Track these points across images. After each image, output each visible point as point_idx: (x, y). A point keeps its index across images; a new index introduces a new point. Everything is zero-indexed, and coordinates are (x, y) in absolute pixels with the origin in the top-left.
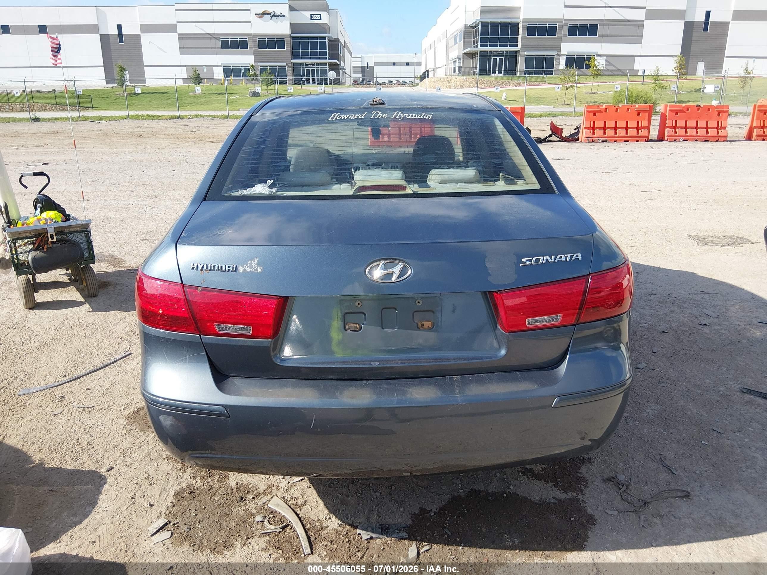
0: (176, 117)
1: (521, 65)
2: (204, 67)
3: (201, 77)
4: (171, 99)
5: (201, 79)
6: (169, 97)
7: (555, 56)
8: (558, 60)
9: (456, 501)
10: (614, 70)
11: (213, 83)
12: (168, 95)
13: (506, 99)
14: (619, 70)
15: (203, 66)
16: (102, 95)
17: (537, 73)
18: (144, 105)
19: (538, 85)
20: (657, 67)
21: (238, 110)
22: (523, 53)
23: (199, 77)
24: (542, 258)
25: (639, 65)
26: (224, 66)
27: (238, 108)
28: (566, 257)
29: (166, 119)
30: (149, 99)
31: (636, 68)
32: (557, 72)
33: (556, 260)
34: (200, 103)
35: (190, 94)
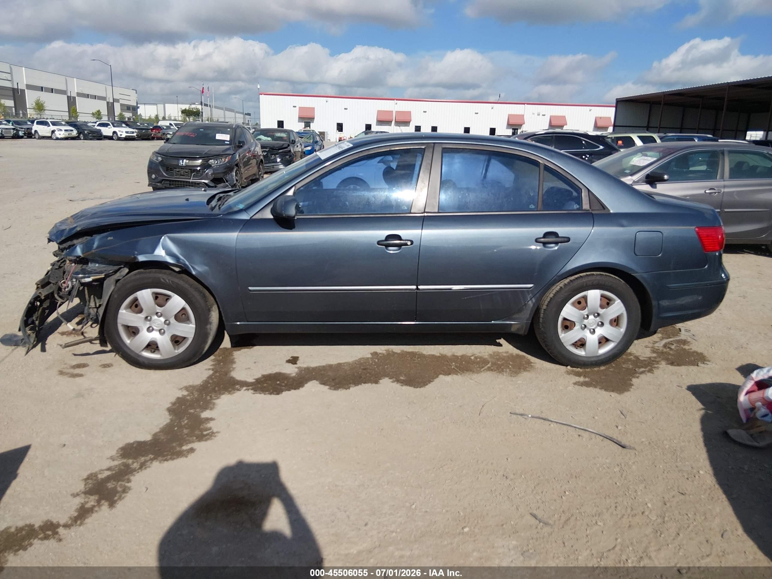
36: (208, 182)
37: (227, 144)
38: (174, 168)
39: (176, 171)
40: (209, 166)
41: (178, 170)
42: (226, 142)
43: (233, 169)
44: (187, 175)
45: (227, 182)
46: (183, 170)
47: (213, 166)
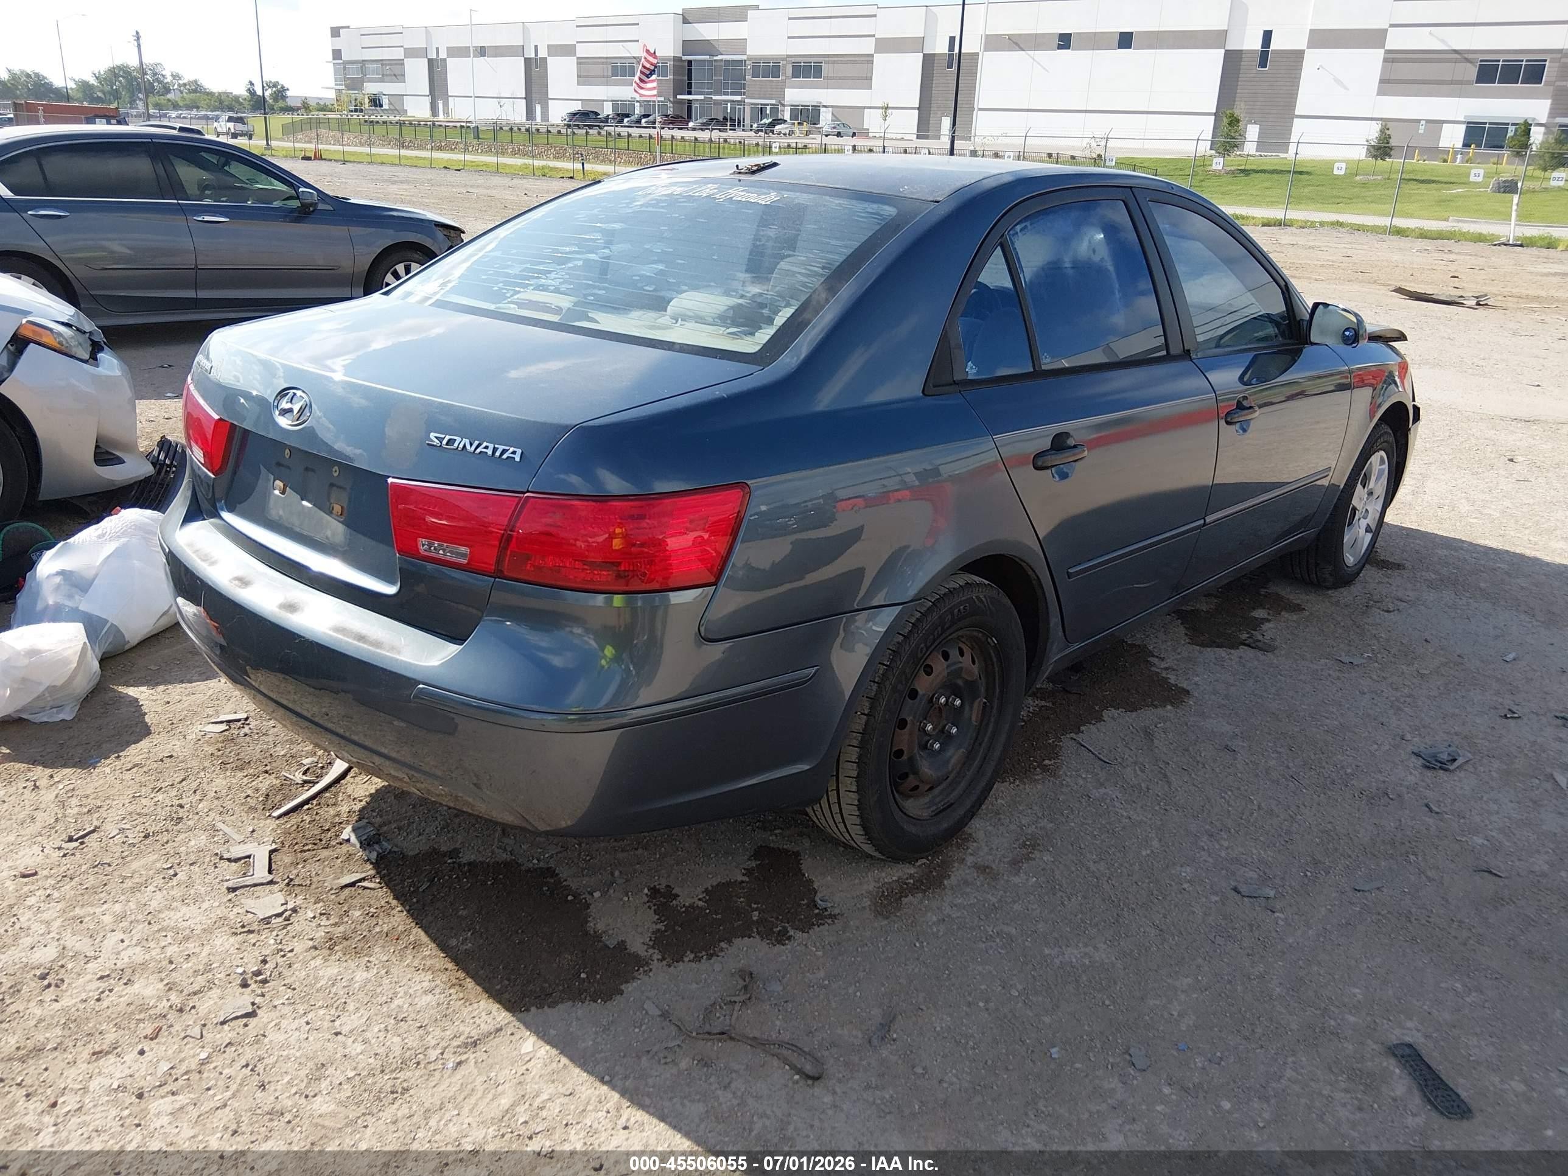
0: (1278, 223)
2: (1423, 122)
3: (1393, 142)
4: (1313, 186)
5: (1391, 149)
6: (1309, 183)
9: (509, 868)
11: (1425, 157)
12: (1311, 177)
15: (1419, 121)
16: (1181, 170)
18: (1252, 195)
21: (1446, 220)
23: (1388, 143)
24: (458, 439)
26: (1468, 123)
27: (1446, 214)
28: (495, 450)
29: (1254, 225)
30: (1267, 184)
33: (478, 451)
34: (1369, 199)
35: (1358, 178)
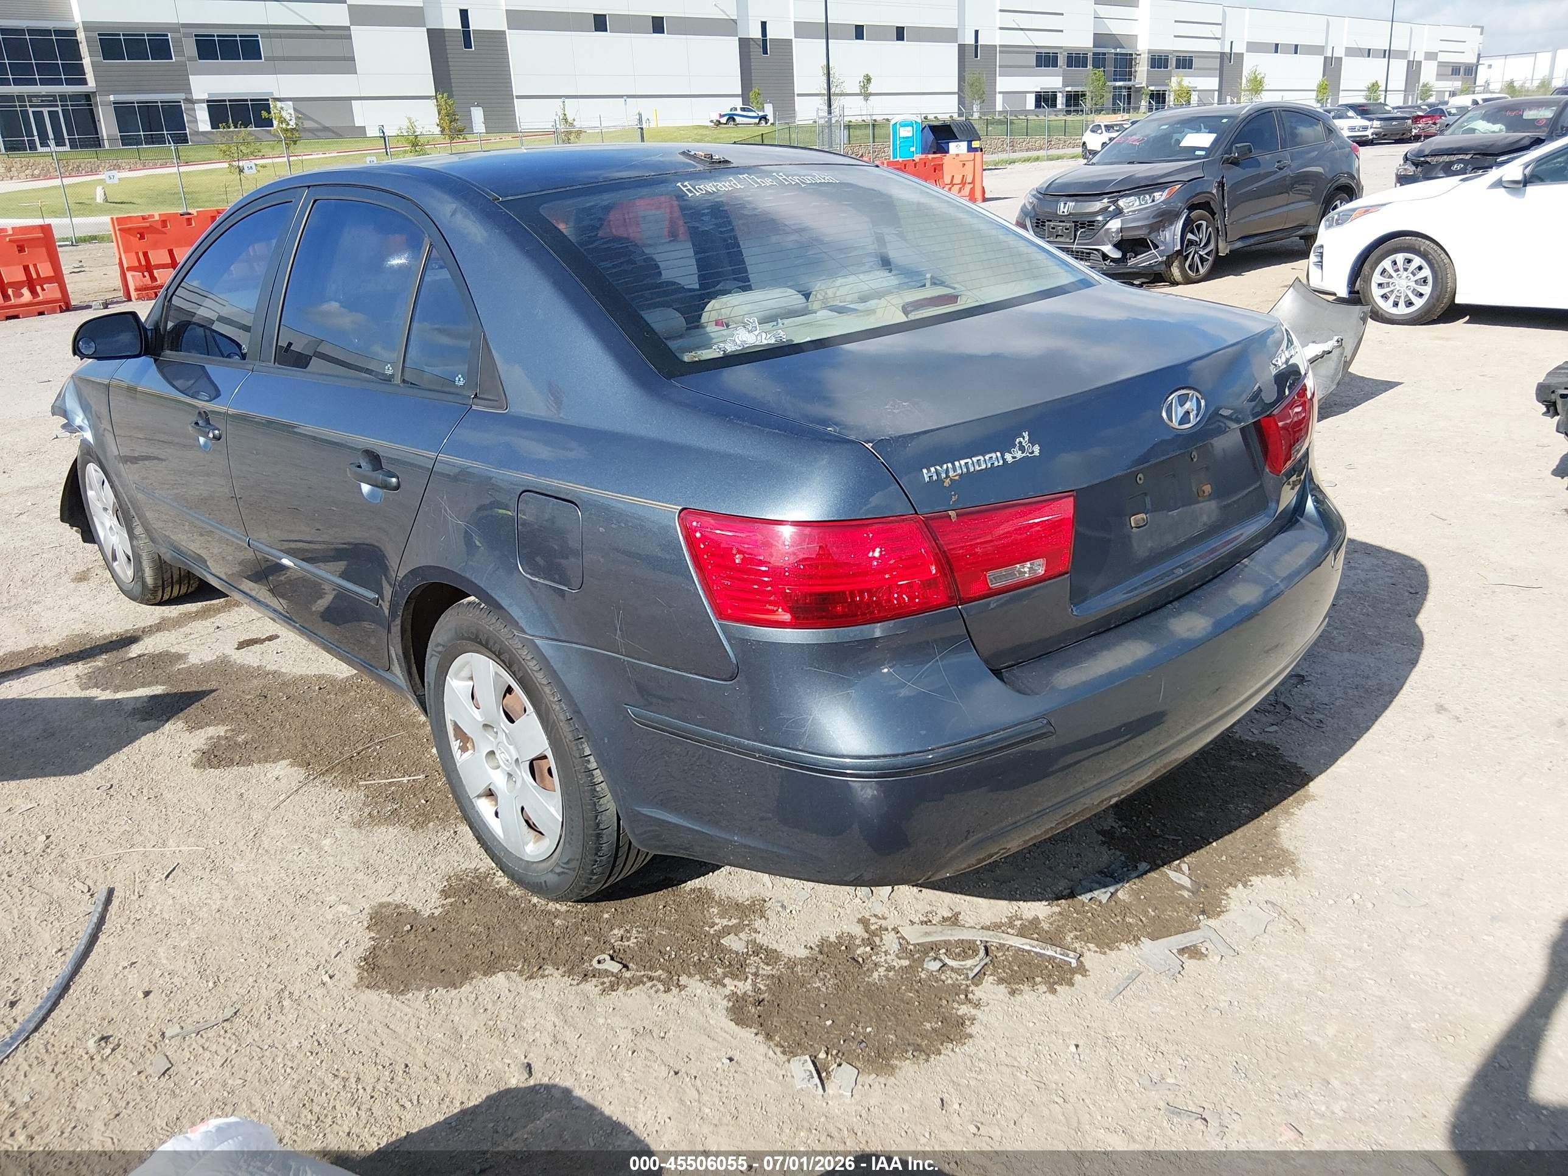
1: (107, 125)
7: (182, 104)
8: (191, 113)
10: (318, 130)
13: (107, 201)
14: (326, 129)
17: (151, 140)
19: (162, 166)
20: (409, 119)
22: (105, 98)
25: (364, 115)
31: (358, 123)
32: (195, 138)
36: (1109, 251)
37: (1199, 157)
38: (1048, 221)
39: (1049, 225)
40: (1119, 212)
41: (1052, 224)
42: (1198, 153)
43: (1177, 216)
44: (1068, 235)
45: (1156, 247)
46: (1061, 224)
47: (1125, 211)
